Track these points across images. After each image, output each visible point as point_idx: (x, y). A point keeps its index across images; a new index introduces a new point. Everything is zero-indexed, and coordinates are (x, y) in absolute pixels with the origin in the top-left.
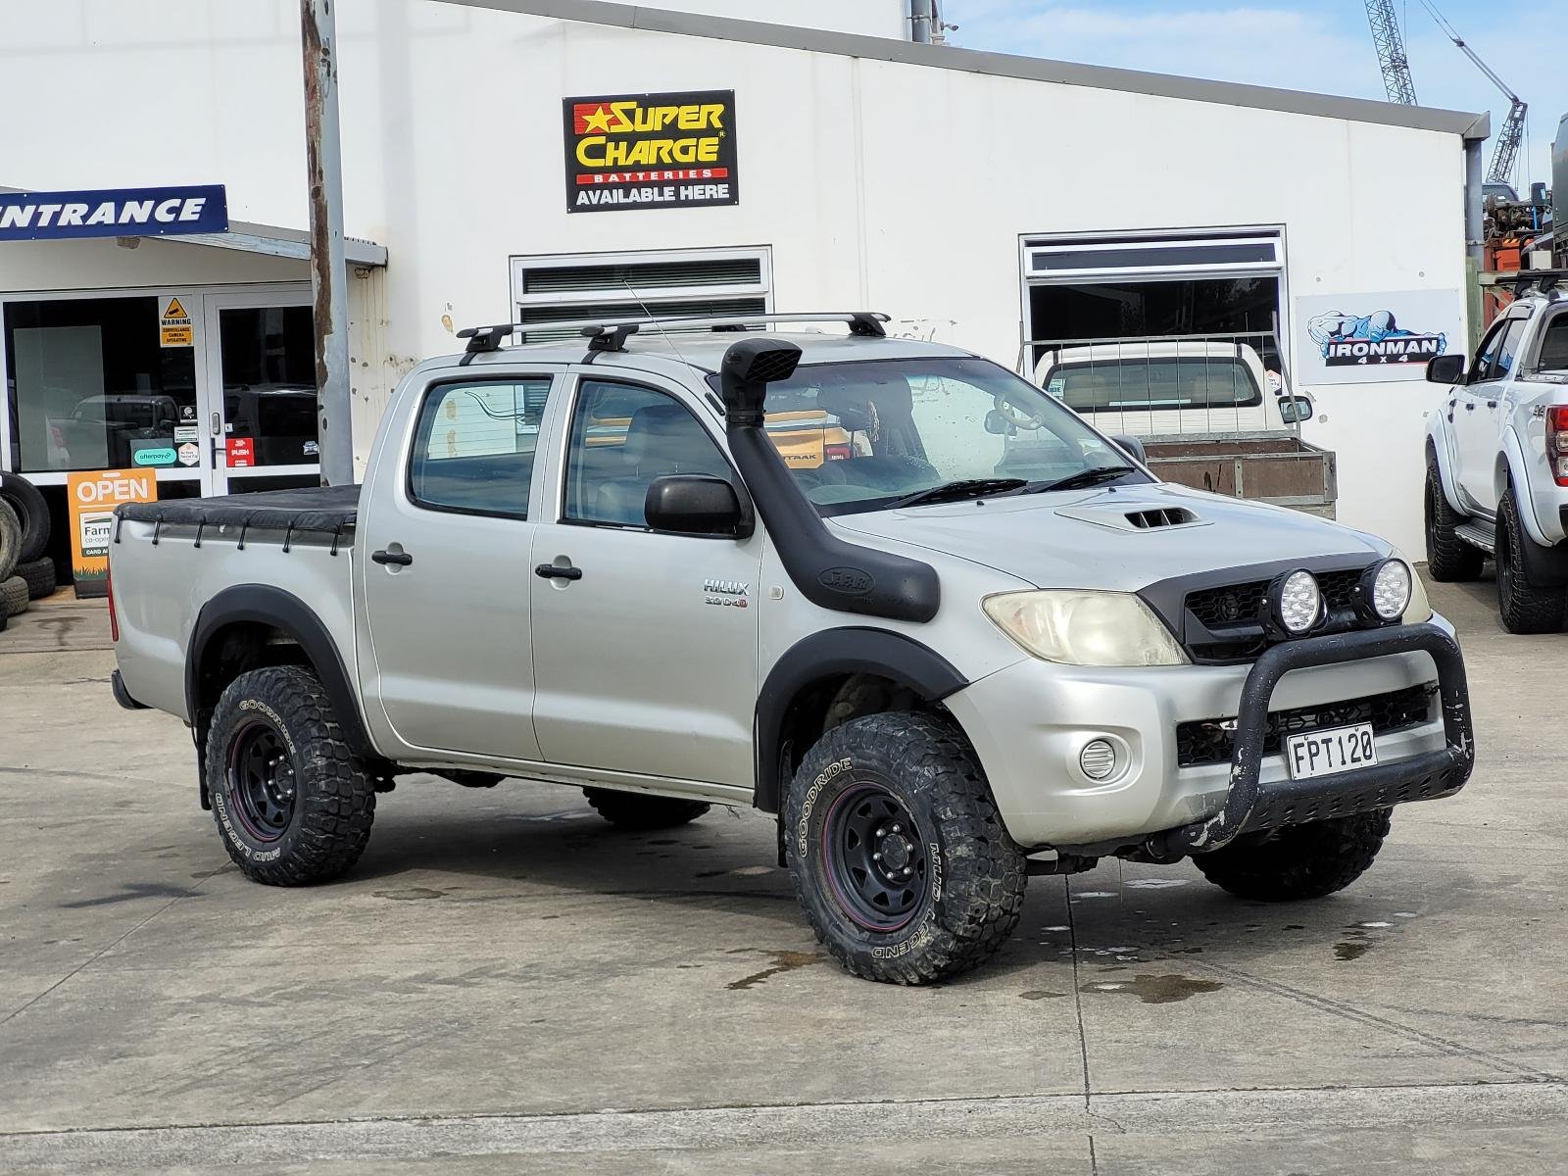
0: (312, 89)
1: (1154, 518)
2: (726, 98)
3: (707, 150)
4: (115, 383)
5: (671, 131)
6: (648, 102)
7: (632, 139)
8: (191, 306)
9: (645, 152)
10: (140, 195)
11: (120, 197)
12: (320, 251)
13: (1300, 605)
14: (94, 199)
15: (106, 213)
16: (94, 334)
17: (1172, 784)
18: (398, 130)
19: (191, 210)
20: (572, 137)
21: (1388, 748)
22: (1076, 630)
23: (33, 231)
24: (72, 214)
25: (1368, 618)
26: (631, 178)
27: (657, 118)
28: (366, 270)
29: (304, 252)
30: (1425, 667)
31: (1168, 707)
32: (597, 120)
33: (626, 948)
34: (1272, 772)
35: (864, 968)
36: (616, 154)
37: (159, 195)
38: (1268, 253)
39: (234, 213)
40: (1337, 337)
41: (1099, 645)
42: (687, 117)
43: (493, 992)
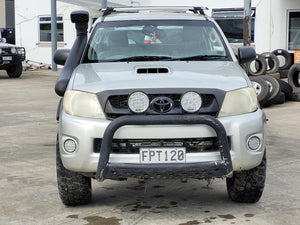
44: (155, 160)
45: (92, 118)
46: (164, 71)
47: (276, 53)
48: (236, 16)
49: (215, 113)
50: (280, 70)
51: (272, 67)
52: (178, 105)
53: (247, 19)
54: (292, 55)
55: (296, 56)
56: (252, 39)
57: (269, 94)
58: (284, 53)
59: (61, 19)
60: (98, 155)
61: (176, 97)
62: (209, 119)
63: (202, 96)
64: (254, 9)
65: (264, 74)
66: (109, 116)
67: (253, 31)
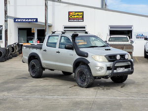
0: (46, 10)
1: (107, 50)
2: (83, 12)
3: (81, 17)
4: (28, 36)
5: (78, 15)
6: (76, 12)
7: (74, 15)
9: (75, 17)
10: (30, 19)
12: (46, 24)
13: (118, 57)
14: (26, 19)
15: (27, 20)
17: (106, 72)
18: (53, 14)
19: (35, 20)
20: (69, 15)
21: (126, 70)
22: (99, 59)
23: (21, 22)
24: (24, 20)
25: (125, 59)
26: (74, 19)
27: (77, 14)
28: (50, 26)
29: (44, 24)
30: (130, 63)
31: (106, 65)
32: (71, 14)
33: (62, 84)
34: (115, 71)
35: (81, 86)
36: (73, 17)
37: (32, 19)
38: (131, 28)
39: (38, 21)
40: (137, 36)
41: (101, 60)
42: (79, 14)
43: (50, 87)
44: (120, 71)
46: (109, 50)
60: (109, 71)
66: (110, 61)
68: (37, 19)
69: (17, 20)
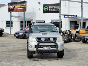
8: (79, 21)
10: (73, 15)
11: (72, 15)
14: (70, 15)
16: (74, 23)
19: (75, 16)
23: (68, 17)
29: (80, 19)
45: (34, 42)
47: (67, 31)
48: (57, 21)
49: (56, 41)
50: (68, 35)
51: (66, 34)
52: (49, 40)
53: (60, 22)
54: (71, 31)
55: (72, 32)
56: (61, 27)
57: (65, 40)
58: (69, 31)
59: (12, 21)
60: (36, 48)
61: (49, 38)
62: (55, 42)
63: (54, 38)
64: (62, 20)
65: (64, 36)
66: (38, 41)
67: (61, 26)
68: (76, 15)
69: (66, 16)
